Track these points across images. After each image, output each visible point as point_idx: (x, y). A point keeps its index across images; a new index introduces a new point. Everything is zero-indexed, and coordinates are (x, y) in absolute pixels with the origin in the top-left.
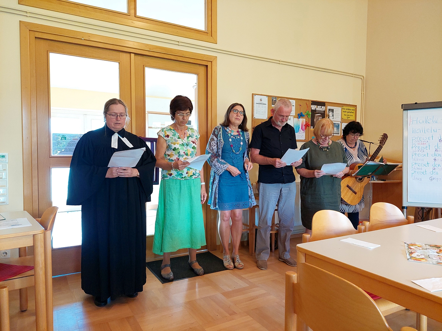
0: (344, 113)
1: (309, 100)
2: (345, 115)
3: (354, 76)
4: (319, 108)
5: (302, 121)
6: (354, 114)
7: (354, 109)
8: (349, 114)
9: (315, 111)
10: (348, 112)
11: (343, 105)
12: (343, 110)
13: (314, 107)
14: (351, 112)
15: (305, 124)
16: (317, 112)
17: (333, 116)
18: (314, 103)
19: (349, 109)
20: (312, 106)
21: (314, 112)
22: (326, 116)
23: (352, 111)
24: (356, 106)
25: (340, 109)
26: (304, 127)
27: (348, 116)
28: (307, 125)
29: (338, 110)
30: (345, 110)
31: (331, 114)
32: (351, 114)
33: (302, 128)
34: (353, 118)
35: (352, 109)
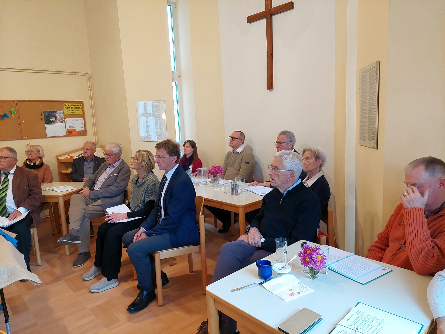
1: (14, 101)
2: (69, 111)
3: (75, 74)
6: (80, 110)
7: (80, 104)
8: (73, 109)
10: (72, 108)
12: (65, 107)
14: (76, 108)
19: (73, 106)
23: (78, 107)
24: (82, 102)
27: (73, 112)
30: (68, 107)
32: (78, 109)
34: (80, 113)
35: (77, 104)
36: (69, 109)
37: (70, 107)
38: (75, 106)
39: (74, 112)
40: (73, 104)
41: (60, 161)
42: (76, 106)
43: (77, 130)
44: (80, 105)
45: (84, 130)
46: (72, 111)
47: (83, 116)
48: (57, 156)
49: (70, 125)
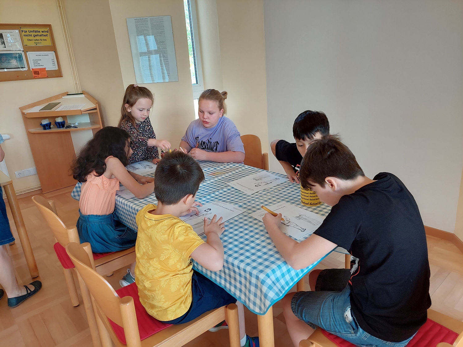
0: (25, 38)
2: (31, 40)
6: (48, 38)
7: (46, 30)
8: (37, 38)
10: (35, 36)
11: (20, 27)
12: (24, 33)
14: (41, 36)
19: (35, 32)
23: (44, 34)
24: (49, 26)
25: (15, 32)
29: (12, 34)
30: (28, 33)
32: (43, 38)
34: (48, 43)
35: (43, 30)
36: (30, 38)
37: (33, 34)
38: (39, 32)
39: (39, 42)
40: (35, 29)
41: (26, 116)
42: (41, 33)
43: (46, 69)
44: (47, 32)
45: (57, 69)
46: (36, 40)
47: (53, 48)
48: (21, 109)
49: (36, 61)
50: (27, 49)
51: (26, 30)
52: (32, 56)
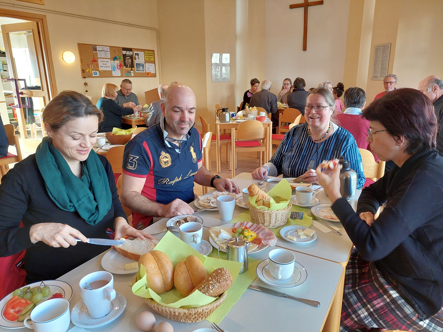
0: (146, 56)
1: (120, 47)
3: (150, 29)
4: (128, 53)
5: (117, 62)
6: (153, 57)
7: (153, 53)
8: (150, 56)
9: (126, 55)
11: (145, 50)
12: (145, 54)
13: (124, 52)
15: (119, 65)
16: (127, 56)
17: (138, 58)
18: (124, 49)
20: (123, 51)
21: (124, 56)
22: (133, 58)
23: (152, 55)
24: (154, 51)
25: (143, 53)
26: (119, 67)
28: (121, 66)
29: (141, 54)
30: (147, 54)
31: (137, 57)
33: (117, 68)
34: (152, 59)
39: (150, 58)
40: (149, 52)
43: (152, 73)
45: (155, 73)
46: (149, 58)
47: (154, 62)
49: (148, 68)
50: (146, 62)
51: (146, 52)
52: (147, 65)
